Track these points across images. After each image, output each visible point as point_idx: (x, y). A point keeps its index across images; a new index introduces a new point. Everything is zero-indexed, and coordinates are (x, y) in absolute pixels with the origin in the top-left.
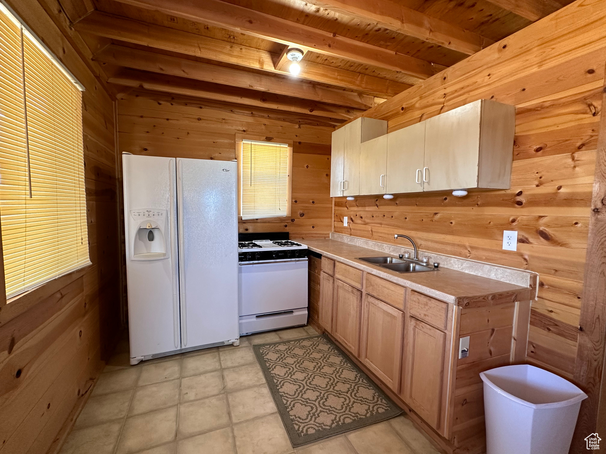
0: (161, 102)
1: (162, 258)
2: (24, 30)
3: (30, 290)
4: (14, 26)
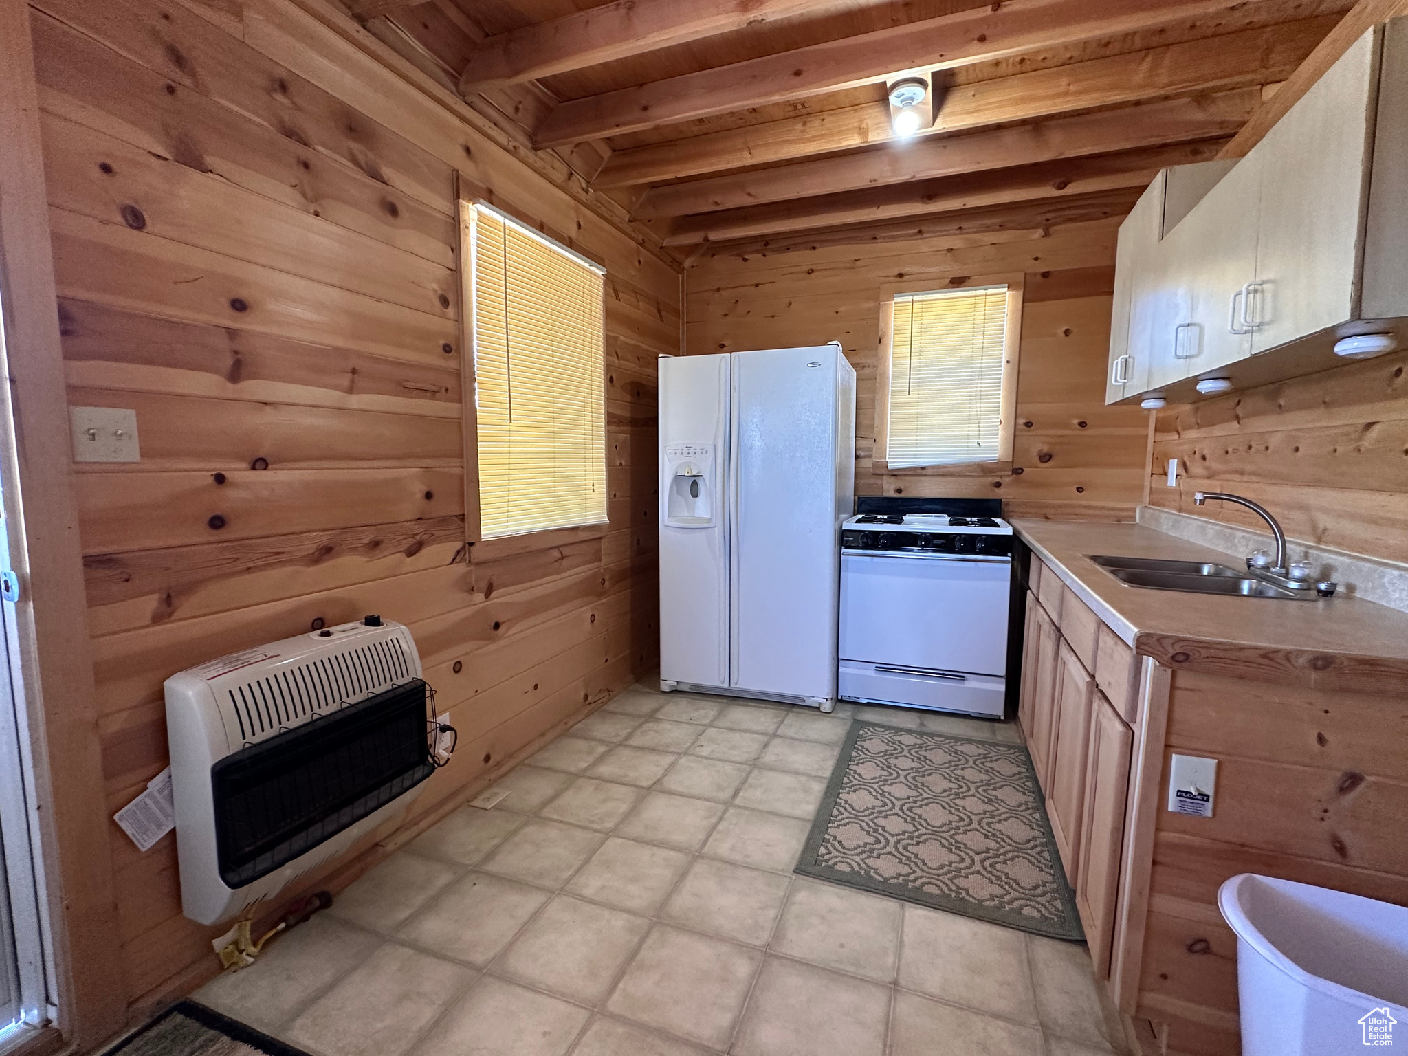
0: (746, 257)
1: (706, 525)
2: (508, 222)
3: (514, 534)
4: (496, 222)
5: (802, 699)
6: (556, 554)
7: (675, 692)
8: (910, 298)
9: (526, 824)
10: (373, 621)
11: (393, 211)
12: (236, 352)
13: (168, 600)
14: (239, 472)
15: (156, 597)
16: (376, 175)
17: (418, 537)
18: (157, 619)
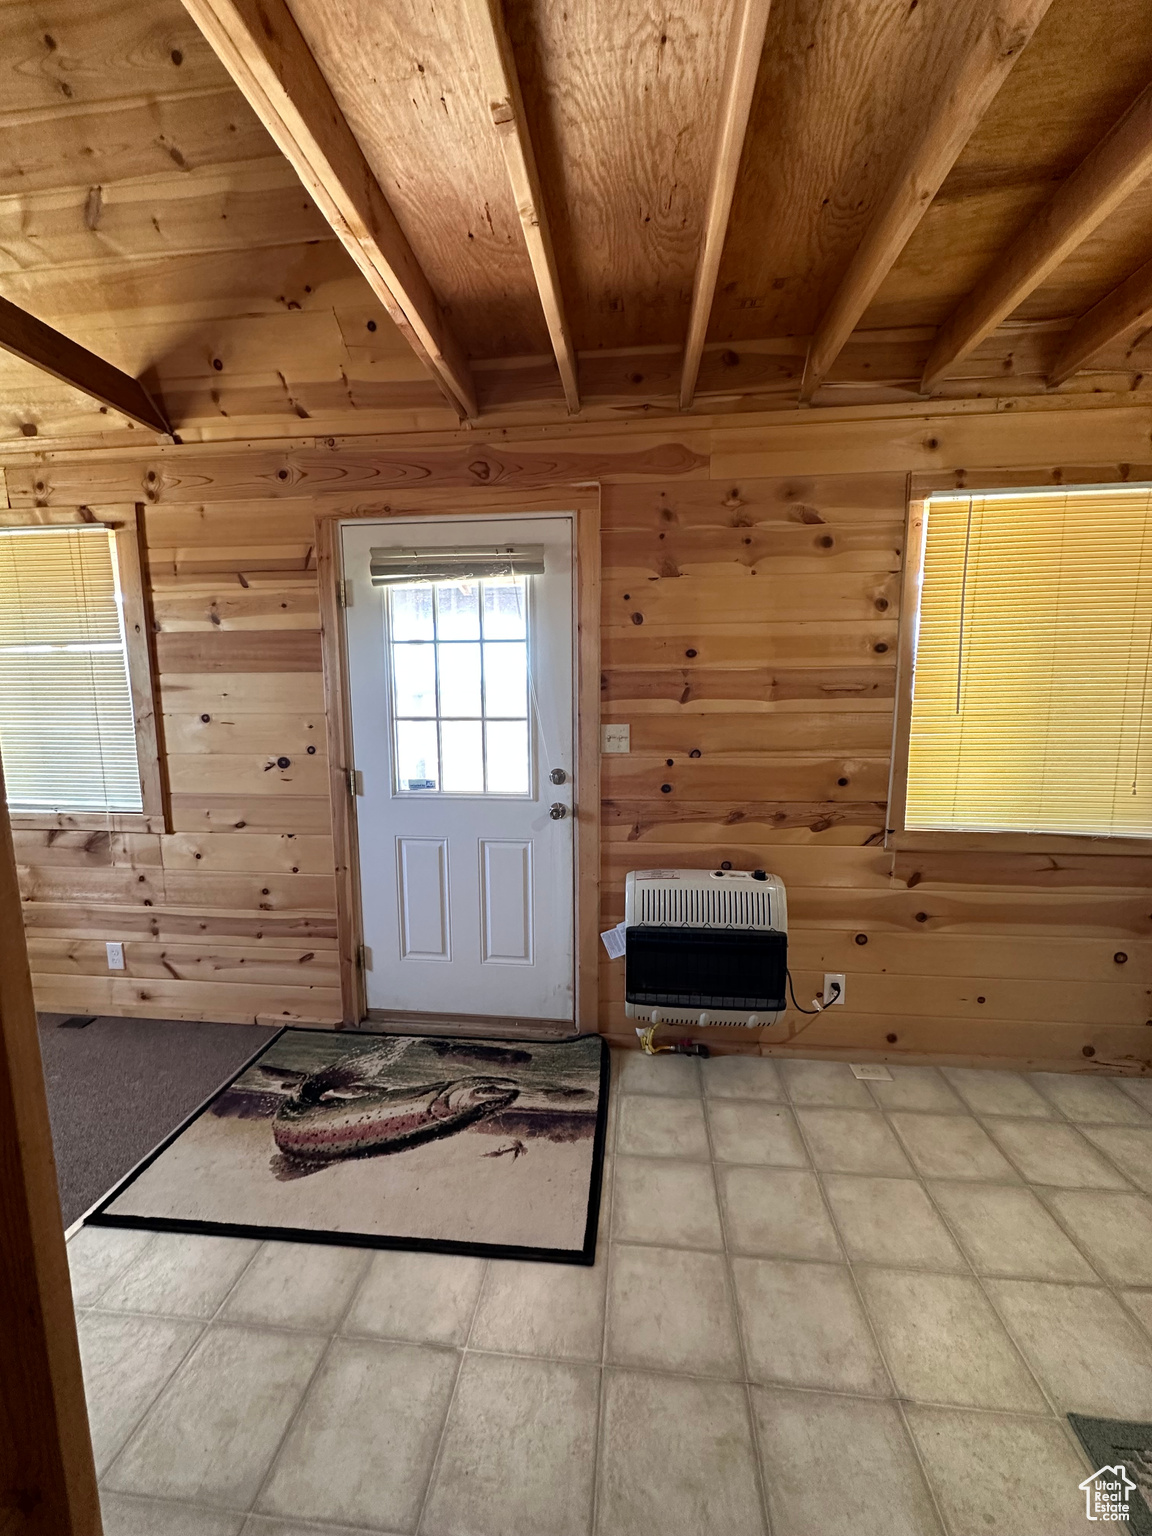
2: (977, 498)
3: (960, 830)
4: (960, 505)
10: (760, 876)
11: (827, 542)
12: (686, 684)
13: (637, 829)
14: (679, 759)
15: (631, 826)
16: (812, 519)
17: (826, 817)
18: (631, 838)
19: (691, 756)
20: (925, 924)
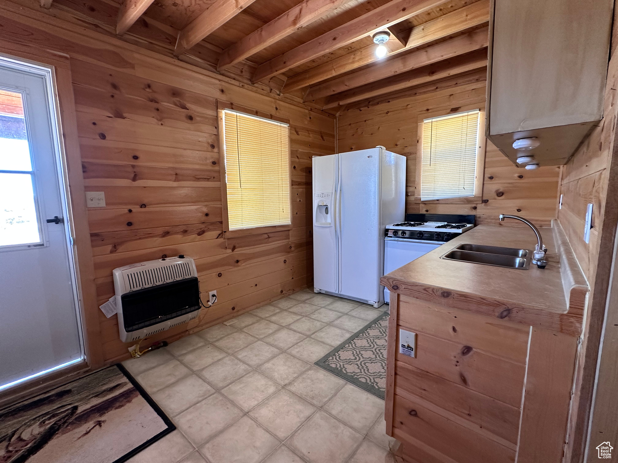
0: (361, 109)
1: (329, 226)
2: (238, 114)
3: (245, 228)
4: (233, 115)
5: (367, 301)
6: (266, 236)
7: (320, 293)
8: (430, 121)
9: (236, 332)
10: (182, 257)
11: (191, 118)
12: (135, 172)
13: (115, 247)
14: (136, 209)
15: (111, 245)
16: (184, 107)
17: (203, 229)
18: (111, 252)
19: (141, 207)
20: (239, 263)
